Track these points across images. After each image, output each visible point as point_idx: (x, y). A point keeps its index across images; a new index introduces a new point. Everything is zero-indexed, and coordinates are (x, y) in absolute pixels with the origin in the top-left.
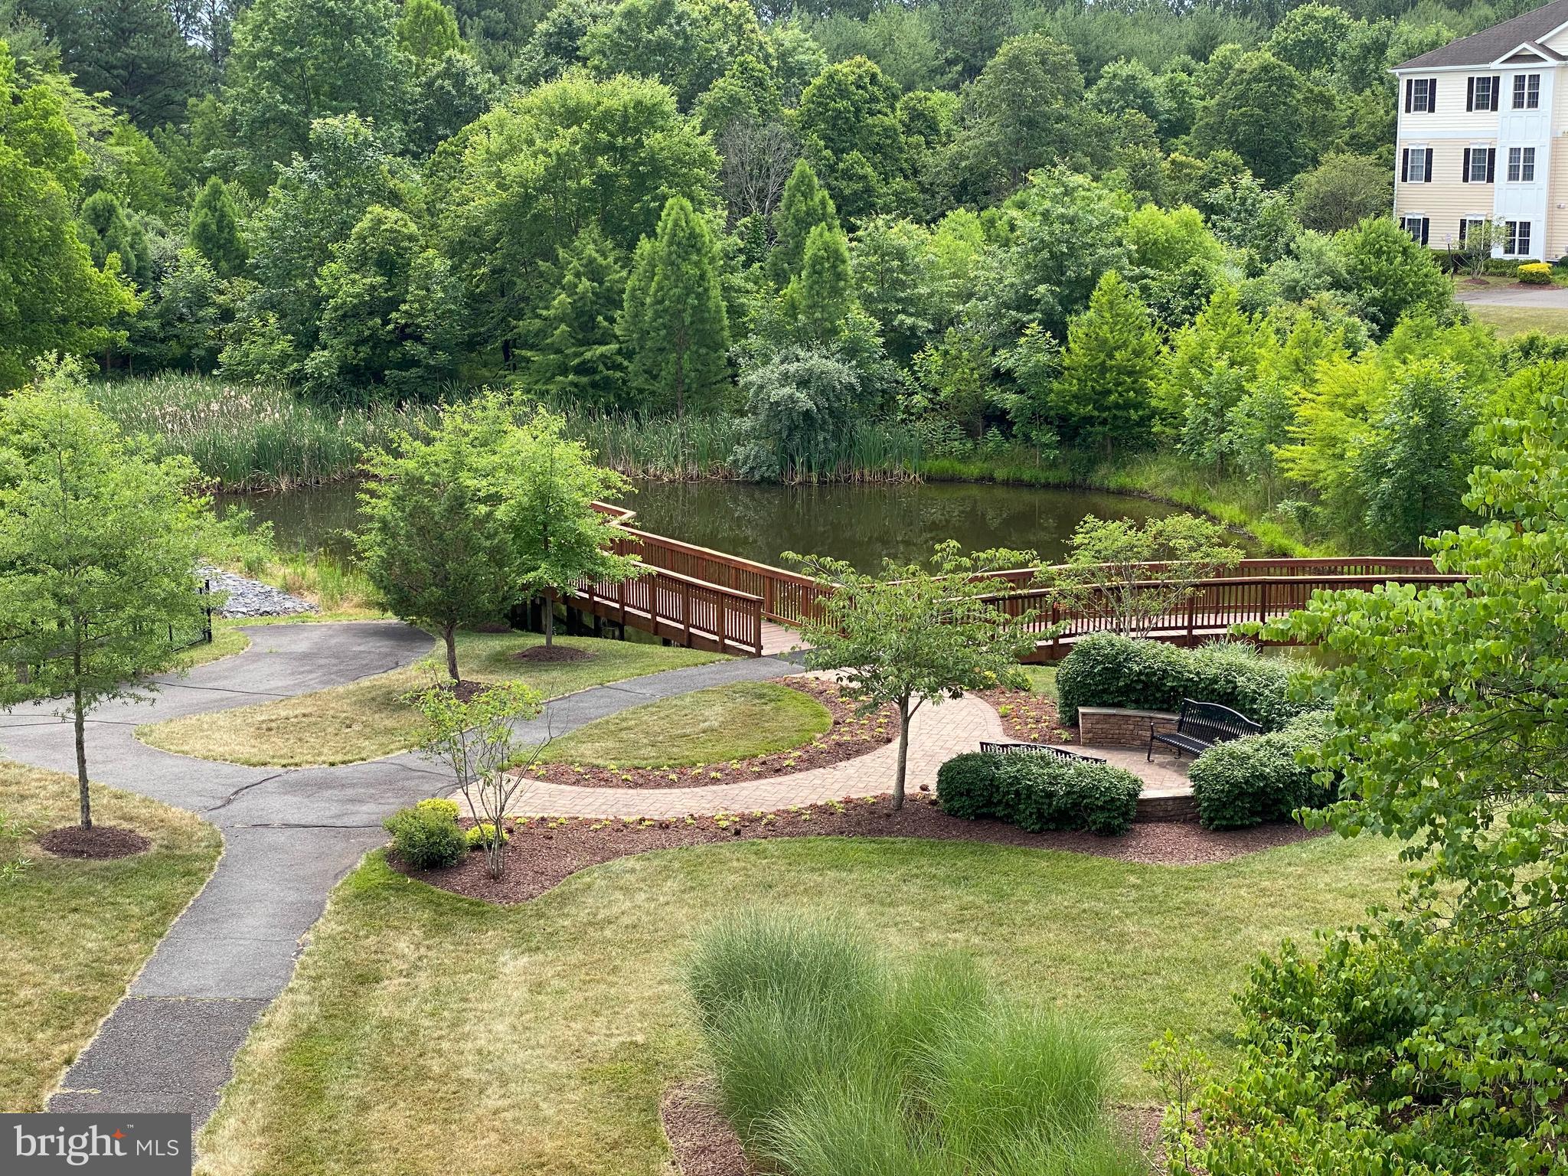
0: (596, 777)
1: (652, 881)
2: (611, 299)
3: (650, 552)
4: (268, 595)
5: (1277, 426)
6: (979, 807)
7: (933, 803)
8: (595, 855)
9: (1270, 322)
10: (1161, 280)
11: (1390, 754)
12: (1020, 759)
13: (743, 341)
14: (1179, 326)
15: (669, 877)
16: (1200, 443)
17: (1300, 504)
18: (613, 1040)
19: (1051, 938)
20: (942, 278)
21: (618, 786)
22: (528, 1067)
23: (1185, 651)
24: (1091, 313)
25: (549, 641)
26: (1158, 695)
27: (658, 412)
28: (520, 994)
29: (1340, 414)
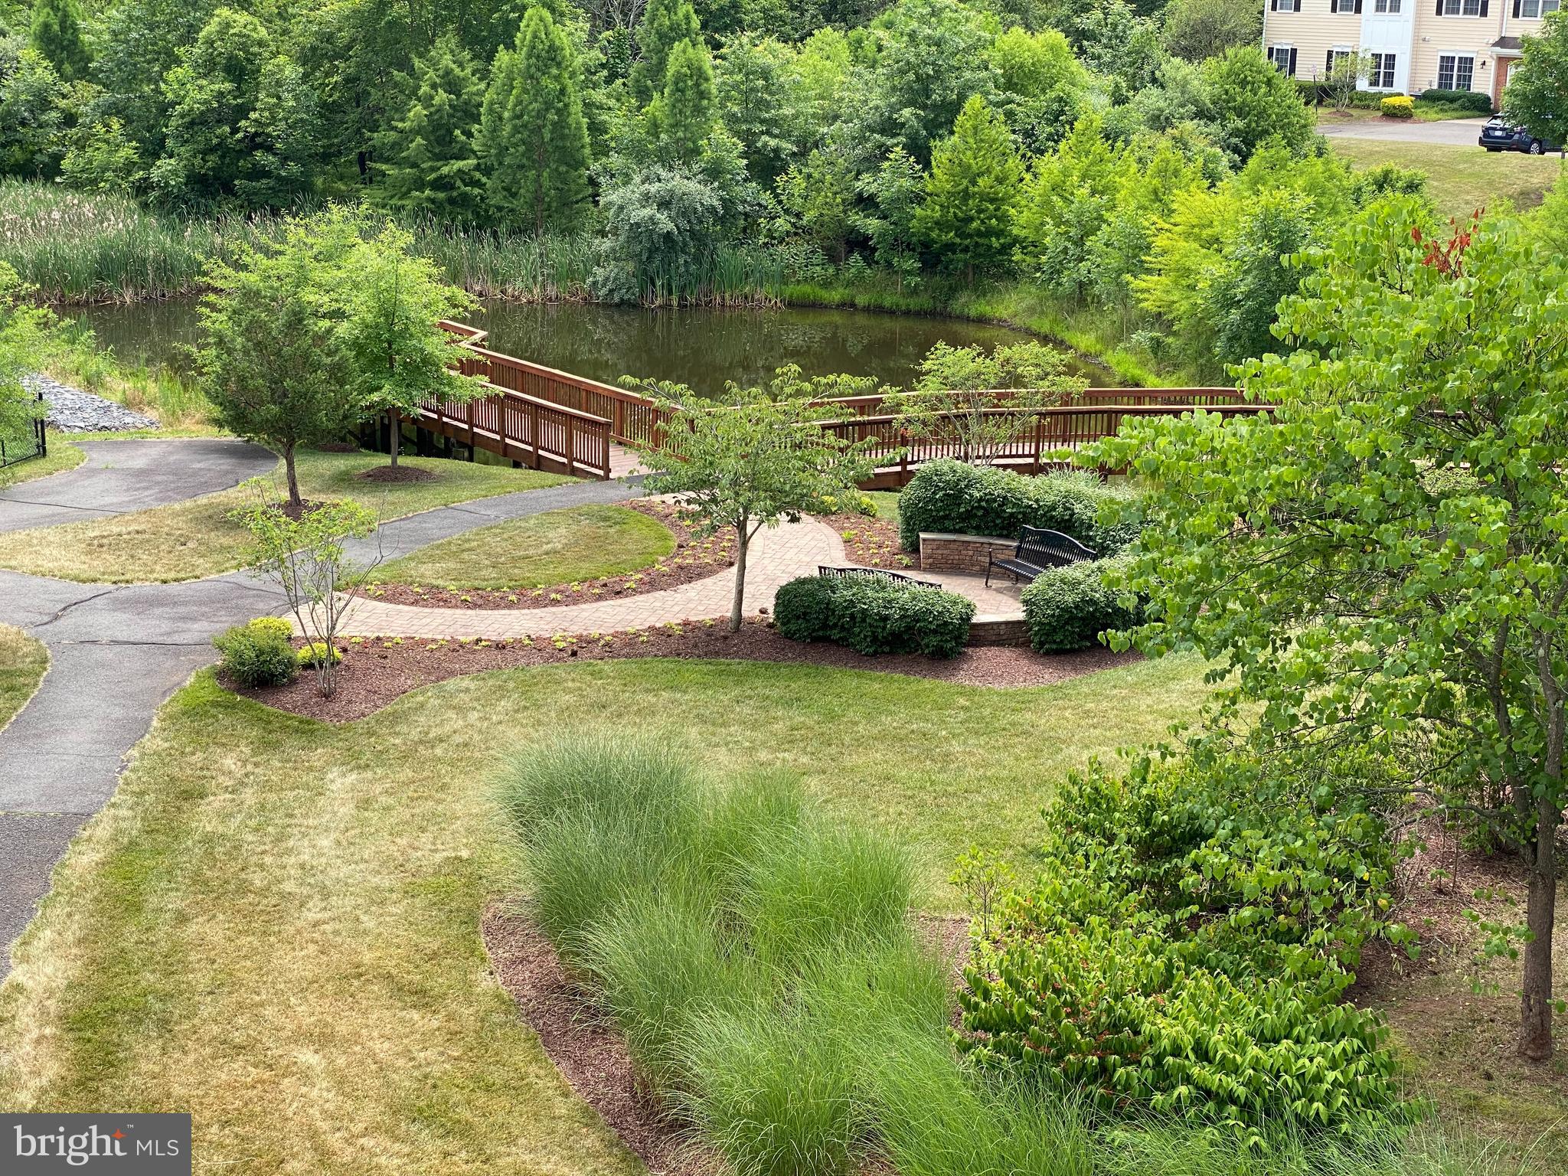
0: (436, 597)
1: (486, 701)
2: (469, 113)
3: (498, 372)
4: (107, 409)
5: (1135, 257)
6: (814, 630)
7: (771, 626)
8: (429, 674)
9: (1132, 151)
10: (1030, 106)
11: (1192, 578)
12: (857, 583)
13: (604, 160)
14: (1042, 152)
15: (503, 697)
16: (1059, 272)
17: (1154, 334)
18: (438, 856)
19: (878, 757)
20: (807, 99)
21: (456, 607)
22: (350, 881)
23: (1026, 479)
24: (955, 138)
25: (394, 461)
26: (998, 521)
27: (514, 232)
28: (346, 810)
29: (1196, 245)
